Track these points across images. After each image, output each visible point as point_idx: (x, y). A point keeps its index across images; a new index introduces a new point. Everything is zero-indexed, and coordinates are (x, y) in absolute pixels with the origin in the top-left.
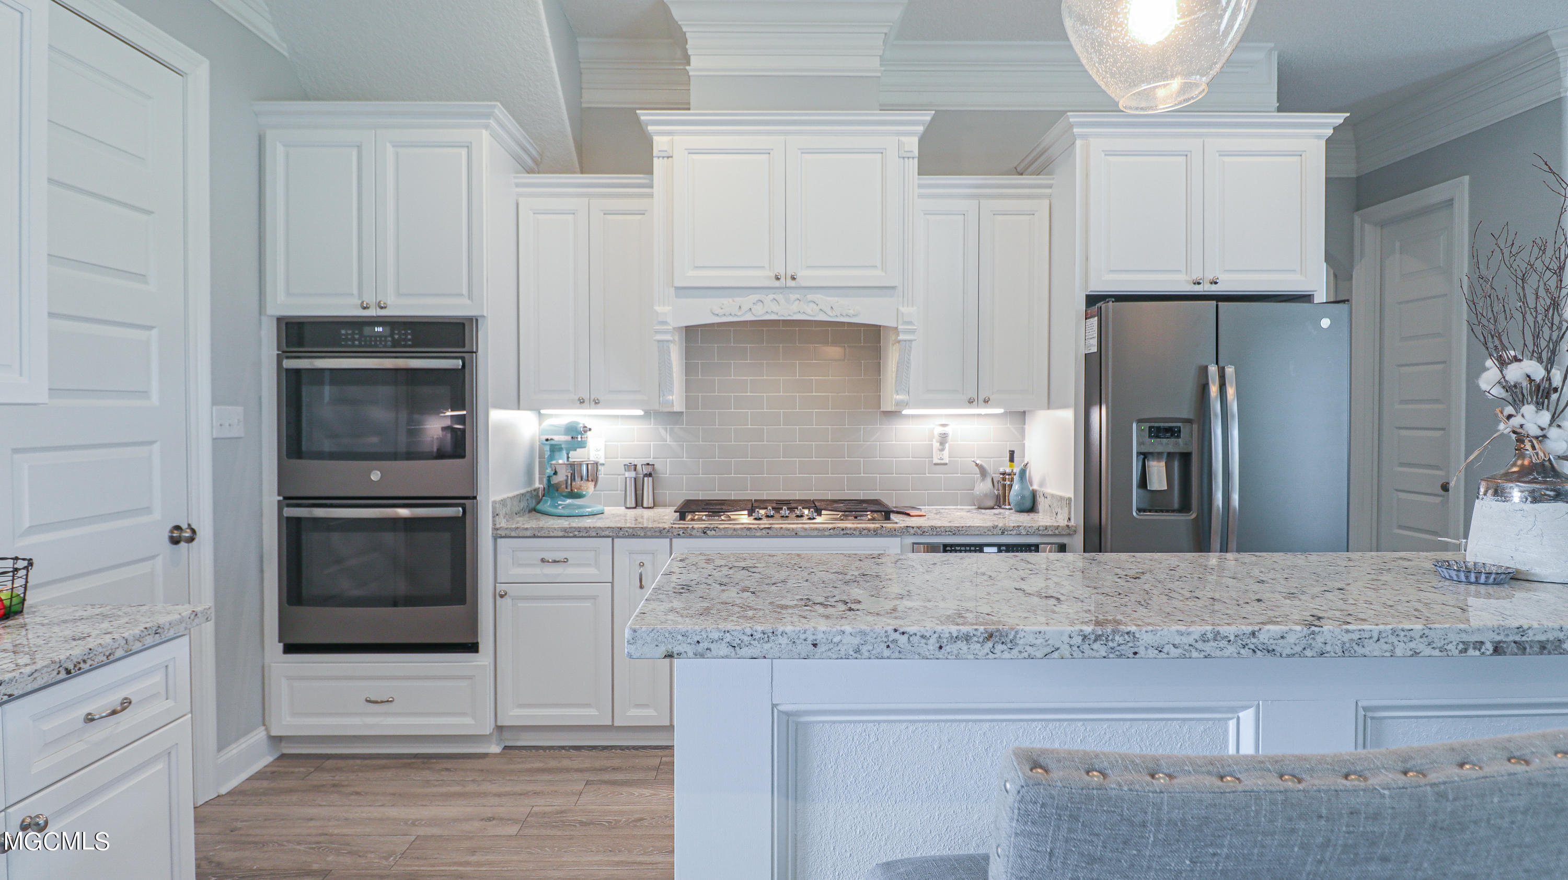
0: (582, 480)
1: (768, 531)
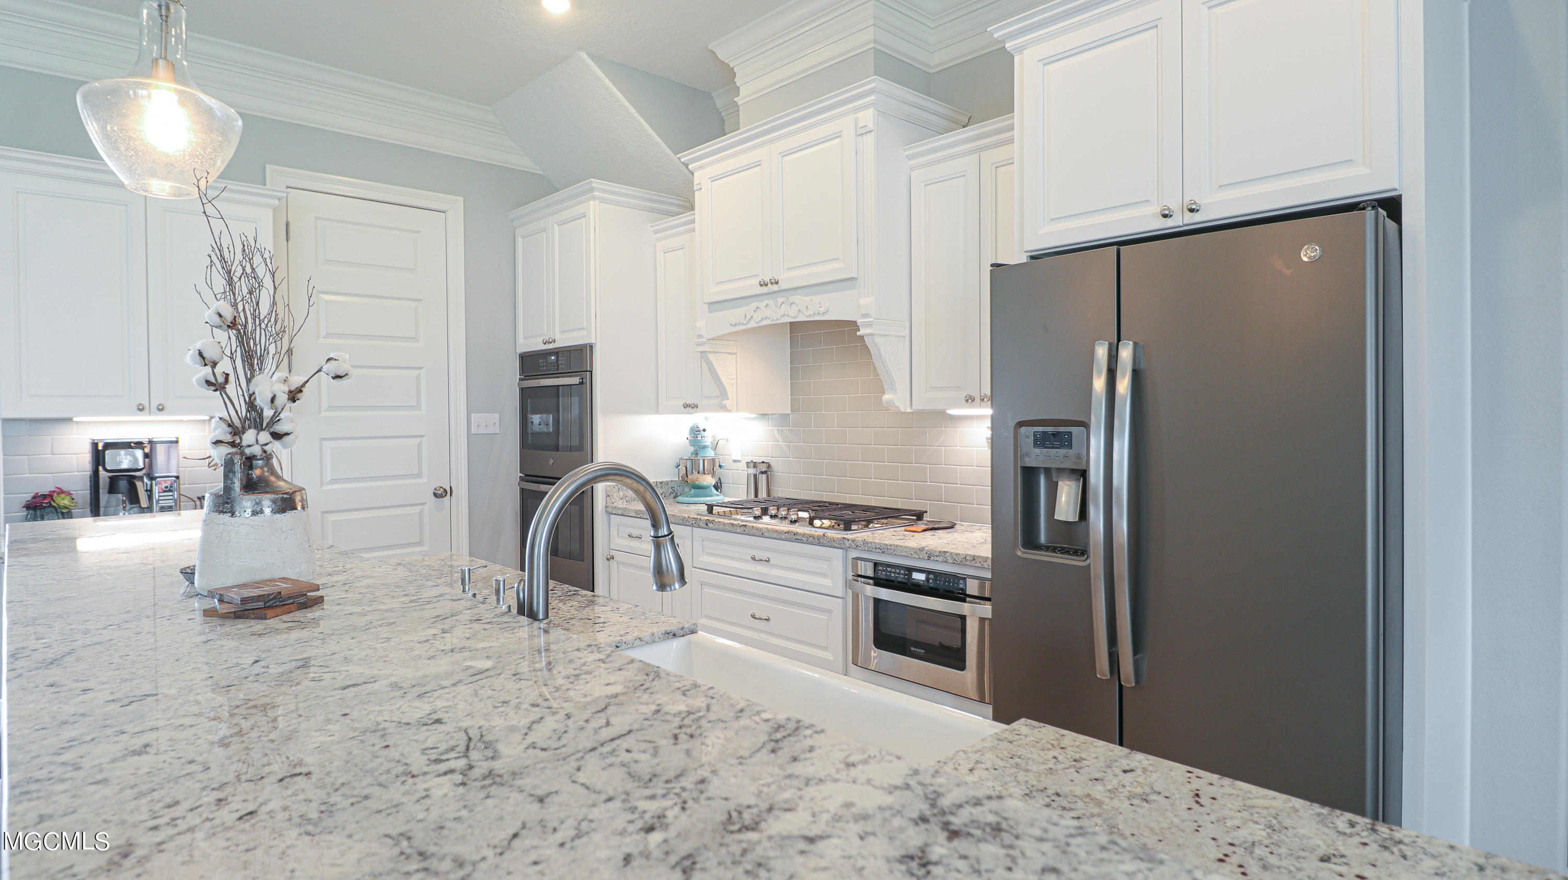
0: (698, 473)
1: (744, 528)
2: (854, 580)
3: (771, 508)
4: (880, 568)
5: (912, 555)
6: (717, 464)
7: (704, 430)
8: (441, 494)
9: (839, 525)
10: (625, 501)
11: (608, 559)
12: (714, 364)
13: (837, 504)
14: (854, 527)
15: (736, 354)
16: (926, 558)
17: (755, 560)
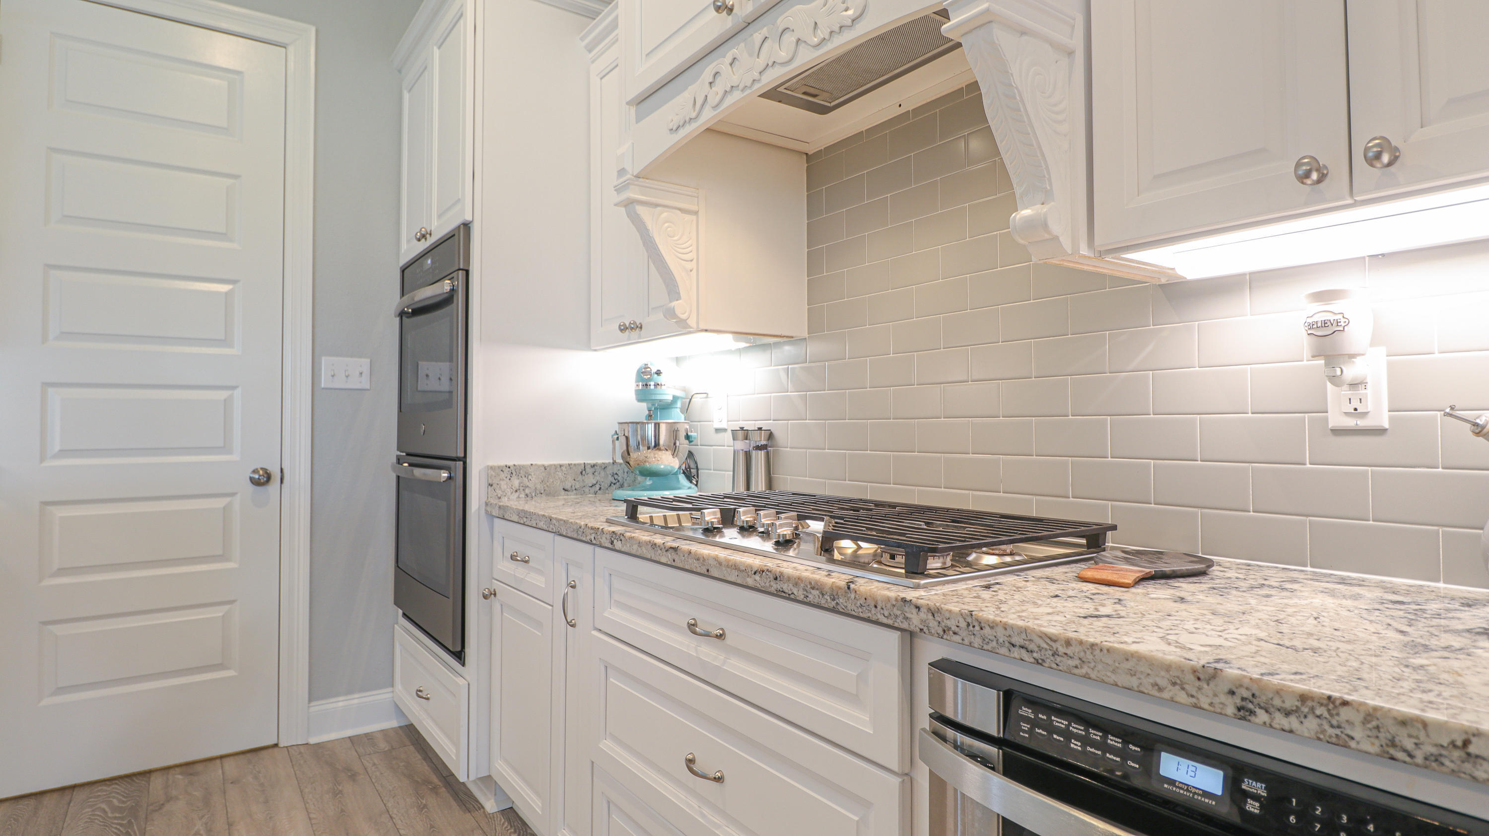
0: (648, 448)
1: (677, 554)
2: (936, 733)
3: (741, 510)
4: (1026, 712)
5: (1160, 689)
6: (682, 435)
7: (658, 373)
8: (262, 479)
9: (893, 557)
10: (523, 496)
11: (485, 597)
12: (650, 227)
13: (893, 506)
14: (934, 563)
15: (696, 213)
16: (1230, 710)
17: (695, 633)
